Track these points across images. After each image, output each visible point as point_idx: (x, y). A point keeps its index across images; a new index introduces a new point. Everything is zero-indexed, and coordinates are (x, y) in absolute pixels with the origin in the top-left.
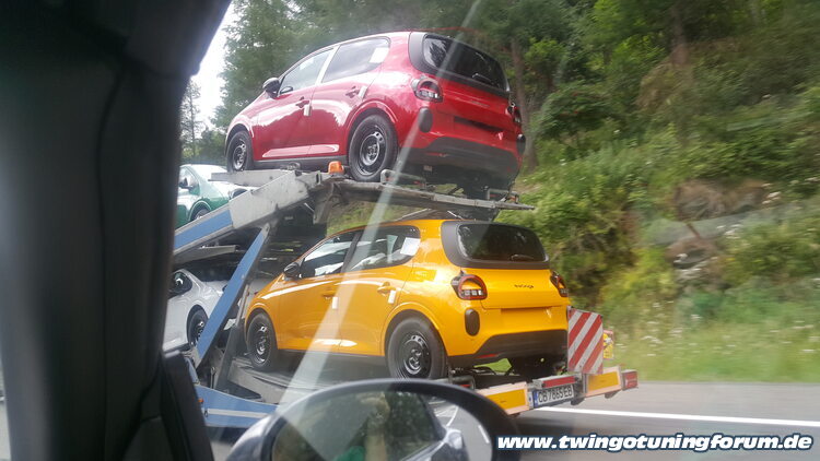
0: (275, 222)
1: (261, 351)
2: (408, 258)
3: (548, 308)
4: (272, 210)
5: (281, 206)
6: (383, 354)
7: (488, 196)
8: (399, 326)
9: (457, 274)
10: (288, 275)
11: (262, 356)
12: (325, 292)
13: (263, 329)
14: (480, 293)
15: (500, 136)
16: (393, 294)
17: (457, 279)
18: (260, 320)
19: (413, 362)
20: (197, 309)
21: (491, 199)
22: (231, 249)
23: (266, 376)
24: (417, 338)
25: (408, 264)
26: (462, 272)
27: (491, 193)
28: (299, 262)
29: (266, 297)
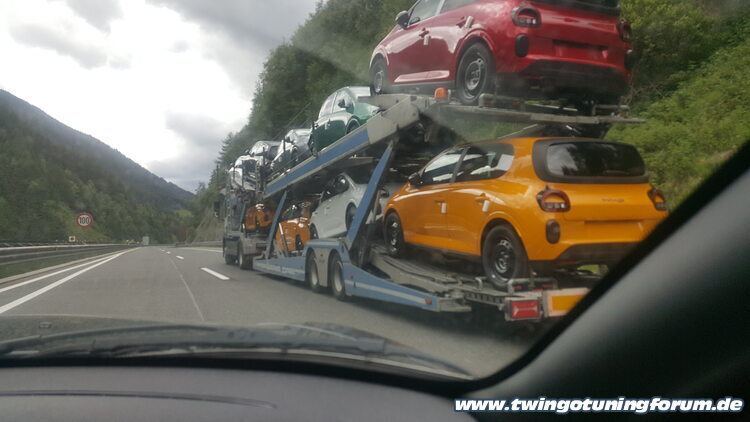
0: (397, 140)
1: (394, 242)
2: (501, 173)
3: (641, 221)
4: (394, 130)
5: (401, 126)
6: (479, 254)
7: (594, 112)
8: (493, 230)
9: (543, 188)
10: (412, 182)
11: (395, 246)
12: (437, 199)
13: (395, 225)
14: (563, 206)
15: (605, 54)
16: (486, 202)
17: (542, 193)
18: (393, 217)
19: (502, 262)
20: (351, 205)
21: (597, 114)
22: (369, 160)
23: (396, 262)
24: (506, 242)
25: (502, 178)
26: (547, 188)
27: (597, 109)
28: (421, 173)
29: (396, 200)
